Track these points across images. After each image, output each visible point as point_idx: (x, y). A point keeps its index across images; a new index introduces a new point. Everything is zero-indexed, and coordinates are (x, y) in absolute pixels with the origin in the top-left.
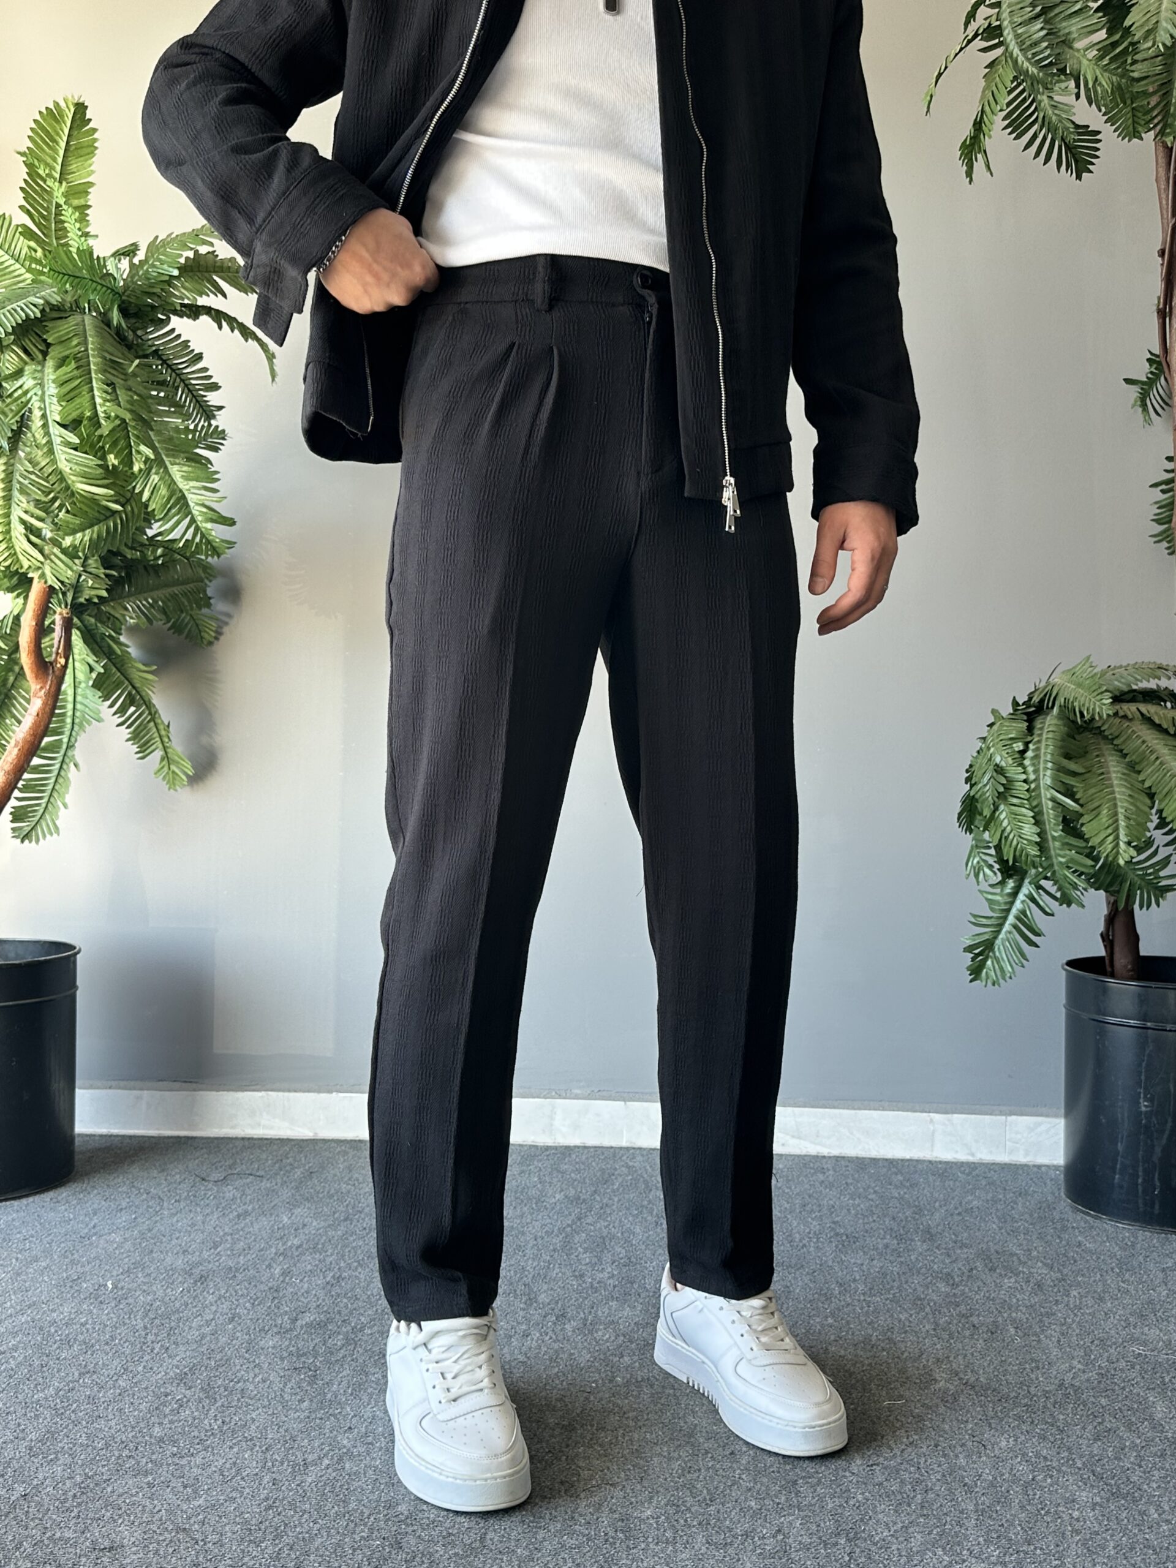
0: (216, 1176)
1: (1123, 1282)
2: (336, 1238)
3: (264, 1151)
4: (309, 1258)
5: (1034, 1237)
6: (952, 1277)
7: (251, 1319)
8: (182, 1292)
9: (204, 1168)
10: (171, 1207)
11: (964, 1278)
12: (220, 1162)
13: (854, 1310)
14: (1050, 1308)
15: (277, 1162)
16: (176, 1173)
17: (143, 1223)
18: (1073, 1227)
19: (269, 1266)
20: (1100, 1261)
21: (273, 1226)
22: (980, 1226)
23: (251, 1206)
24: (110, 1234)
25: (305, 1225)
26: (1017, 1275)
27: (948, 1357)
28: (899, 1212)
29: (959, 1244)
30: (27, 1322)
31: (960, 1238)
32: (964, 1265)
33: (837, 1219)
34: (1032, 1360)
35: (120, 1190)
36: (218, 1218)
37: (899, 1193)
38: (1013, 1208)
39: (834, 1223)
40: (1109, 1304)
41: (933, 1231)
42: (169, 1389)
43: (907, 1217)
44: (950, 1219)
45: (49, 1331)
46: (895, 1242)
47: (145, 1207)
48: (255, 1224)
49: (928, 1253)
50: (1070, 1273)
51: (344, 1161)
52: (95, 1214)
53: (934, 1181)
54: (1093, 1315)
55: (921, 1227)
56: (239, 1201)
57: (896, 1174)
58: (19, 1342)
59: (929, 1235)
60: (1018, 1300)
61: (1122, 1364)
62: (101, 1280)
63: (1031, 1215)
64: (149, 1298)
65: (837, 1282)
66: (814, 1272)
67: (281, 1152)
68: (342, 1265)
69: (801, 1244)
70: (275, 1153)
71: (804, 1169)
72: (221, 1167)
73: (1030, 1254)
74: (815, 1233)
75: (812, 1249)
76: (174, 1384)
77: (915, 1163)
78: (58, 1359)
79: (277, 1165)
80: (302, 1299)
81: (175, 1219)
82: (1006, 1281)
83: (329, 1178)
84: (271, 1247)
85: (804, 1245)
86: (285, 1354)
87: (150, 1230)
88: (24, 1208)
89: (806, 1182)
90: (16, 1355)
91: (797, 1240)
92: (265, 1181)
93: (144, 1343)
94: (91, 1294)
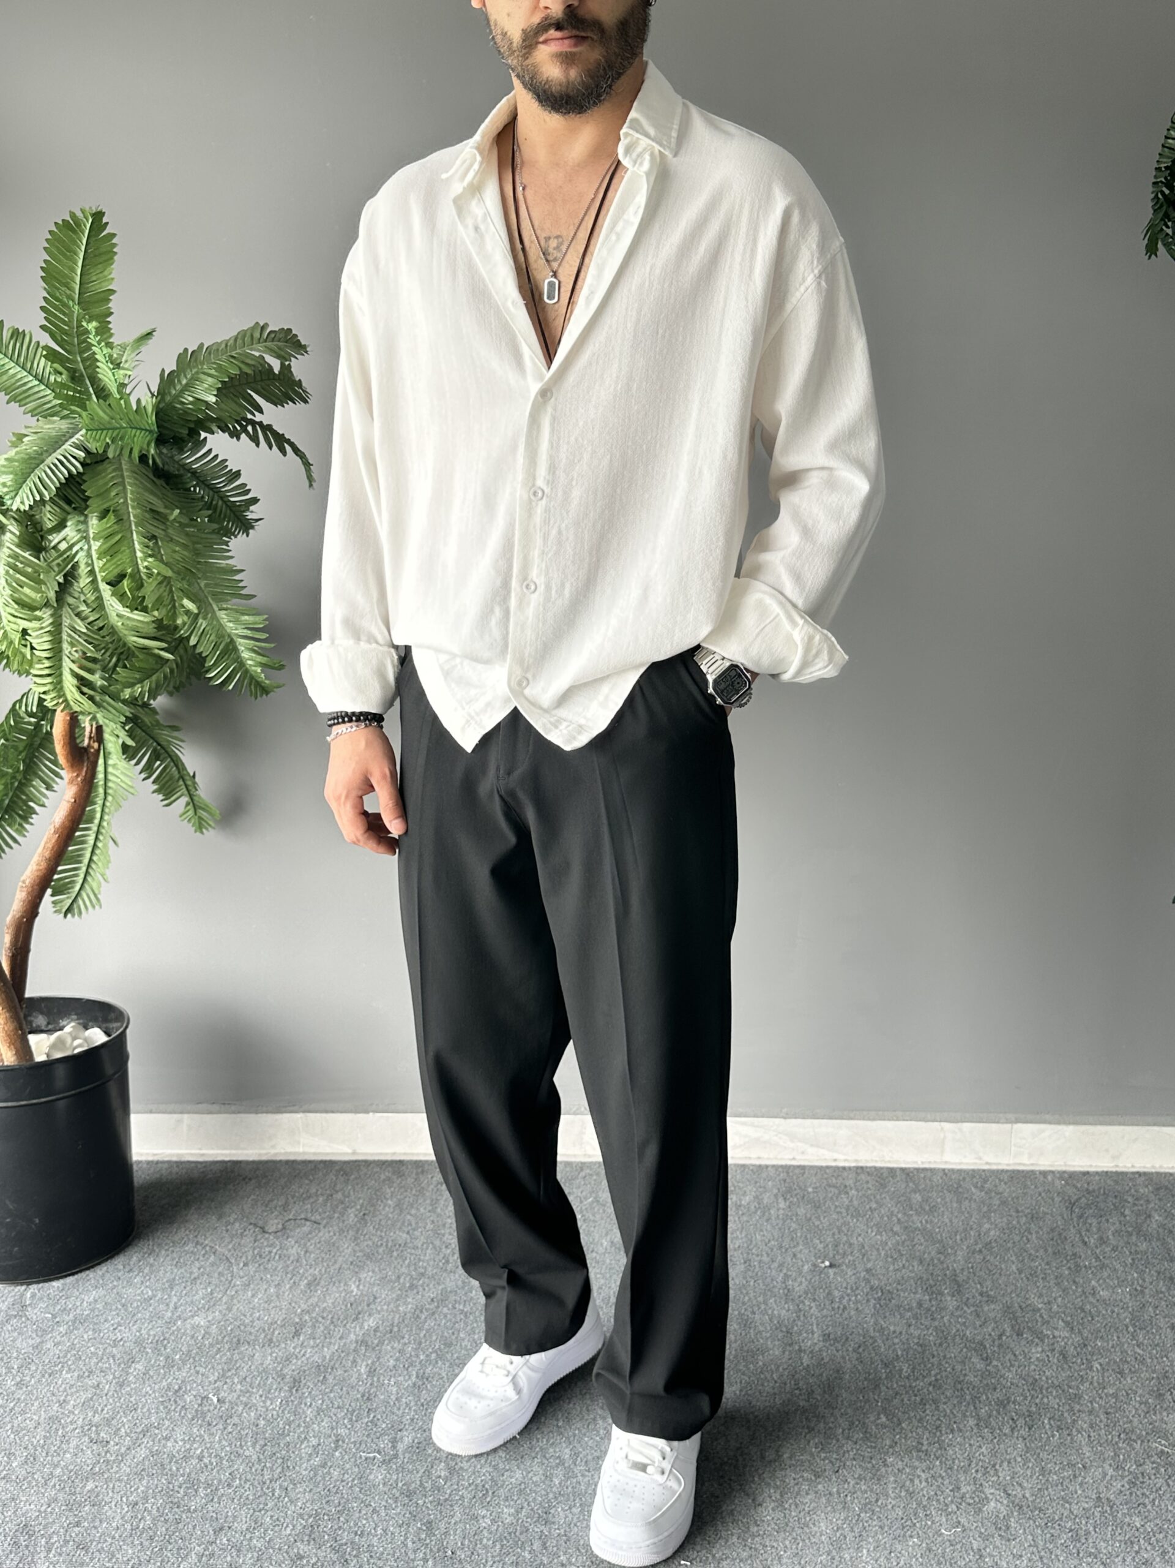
0: (273, 1225)
1: (1138, 1346)
2: (408, 1315)
3: (311, 1181)
4: (389, 1347)
5: (1052, 1283)
6: (985, 1347)
7: (355, 1443)
8: (281, 1403)
9: (259, 1212)
10: (242, 1274)
11: (996, 1349)
12: (271, 1201)
13: (903, 1400)
14: (1078, 1387)
15: (327, 1200)
16: (236, 1219)
17: (220, 1299)
18: (1085, 1266)
19: (354, 1361)
20: (1115, 1315)
21: (345, 1300)
22: (1001, 1269)
23: (318, 1270)
24: (193, 1316)
25: (375, 1298)
26: (1042, 1341)
27: (994, 1466)
28: (924, 1254)
29: (985, 1299)
30: (147, 1457)
31: (985, 1289)
32: (993, 1330)
33: (869, 1265)
34: (1071, 1465)
35: (187, 1248)
36: (291, 1288)
37: (921, 1222)
38: (1028, 1240)
39: (868, 1271)
40: (1129, 1379)
41: (961, 1278)
42: (302, 1548)
43: (932, 1259)
44: (972, 1260)
45: (170, 1470)
46: (927, 1297)
47: (216, 1275)
48: (328, 1298)
49: (959, 1313)
50: (1090, 1335)
51: (392, 1192)
52: (172, 1289)
53: (951, 1202)
54: (1115, 1396)
55: (948, 1272)
56: (305, 1262)
57: (915, 1192)
58: (148, 1488)
59: (958, 1288)
60: (1047, 1378)
61: (1148, 1467)
62: (202, 1391)
63: (1046, 1251)
64: (252, 1414)
65: (882, 1361)
66: (859, 1347)
67: (329, 1181)
68: (422, 1357)
69: (842, 1307)
70: (322, 1185)
71: (829, 1190)
72: (275, 1208)
73: (1051, 1309)
74: (852, 1288)
75: (853, 1313)
76: (306, 1543)
77: (929, 1174)
78: (189, 1510)
79: (329, 1204)
80: (395, 1410)
81: (250, 1294)
82: (1033, 1351)
83: (383, 1223)
84: (350, 1332)
85: (845, 1308)
86: (397, 1495)
87: (229, 1309)
88: (101, 1282)
89: (833, 1208)
90: (149, 1506)
91: (837, 1300)
92: (321, 1227)
93: (264, 1483)
94: (197, 1411)
